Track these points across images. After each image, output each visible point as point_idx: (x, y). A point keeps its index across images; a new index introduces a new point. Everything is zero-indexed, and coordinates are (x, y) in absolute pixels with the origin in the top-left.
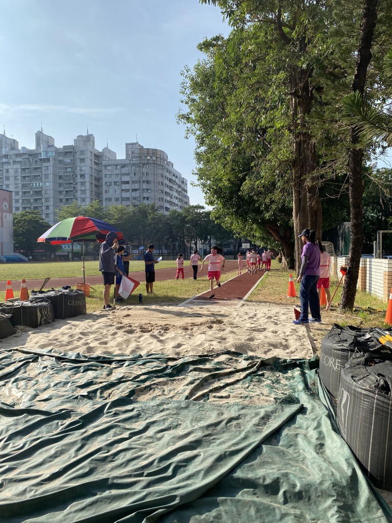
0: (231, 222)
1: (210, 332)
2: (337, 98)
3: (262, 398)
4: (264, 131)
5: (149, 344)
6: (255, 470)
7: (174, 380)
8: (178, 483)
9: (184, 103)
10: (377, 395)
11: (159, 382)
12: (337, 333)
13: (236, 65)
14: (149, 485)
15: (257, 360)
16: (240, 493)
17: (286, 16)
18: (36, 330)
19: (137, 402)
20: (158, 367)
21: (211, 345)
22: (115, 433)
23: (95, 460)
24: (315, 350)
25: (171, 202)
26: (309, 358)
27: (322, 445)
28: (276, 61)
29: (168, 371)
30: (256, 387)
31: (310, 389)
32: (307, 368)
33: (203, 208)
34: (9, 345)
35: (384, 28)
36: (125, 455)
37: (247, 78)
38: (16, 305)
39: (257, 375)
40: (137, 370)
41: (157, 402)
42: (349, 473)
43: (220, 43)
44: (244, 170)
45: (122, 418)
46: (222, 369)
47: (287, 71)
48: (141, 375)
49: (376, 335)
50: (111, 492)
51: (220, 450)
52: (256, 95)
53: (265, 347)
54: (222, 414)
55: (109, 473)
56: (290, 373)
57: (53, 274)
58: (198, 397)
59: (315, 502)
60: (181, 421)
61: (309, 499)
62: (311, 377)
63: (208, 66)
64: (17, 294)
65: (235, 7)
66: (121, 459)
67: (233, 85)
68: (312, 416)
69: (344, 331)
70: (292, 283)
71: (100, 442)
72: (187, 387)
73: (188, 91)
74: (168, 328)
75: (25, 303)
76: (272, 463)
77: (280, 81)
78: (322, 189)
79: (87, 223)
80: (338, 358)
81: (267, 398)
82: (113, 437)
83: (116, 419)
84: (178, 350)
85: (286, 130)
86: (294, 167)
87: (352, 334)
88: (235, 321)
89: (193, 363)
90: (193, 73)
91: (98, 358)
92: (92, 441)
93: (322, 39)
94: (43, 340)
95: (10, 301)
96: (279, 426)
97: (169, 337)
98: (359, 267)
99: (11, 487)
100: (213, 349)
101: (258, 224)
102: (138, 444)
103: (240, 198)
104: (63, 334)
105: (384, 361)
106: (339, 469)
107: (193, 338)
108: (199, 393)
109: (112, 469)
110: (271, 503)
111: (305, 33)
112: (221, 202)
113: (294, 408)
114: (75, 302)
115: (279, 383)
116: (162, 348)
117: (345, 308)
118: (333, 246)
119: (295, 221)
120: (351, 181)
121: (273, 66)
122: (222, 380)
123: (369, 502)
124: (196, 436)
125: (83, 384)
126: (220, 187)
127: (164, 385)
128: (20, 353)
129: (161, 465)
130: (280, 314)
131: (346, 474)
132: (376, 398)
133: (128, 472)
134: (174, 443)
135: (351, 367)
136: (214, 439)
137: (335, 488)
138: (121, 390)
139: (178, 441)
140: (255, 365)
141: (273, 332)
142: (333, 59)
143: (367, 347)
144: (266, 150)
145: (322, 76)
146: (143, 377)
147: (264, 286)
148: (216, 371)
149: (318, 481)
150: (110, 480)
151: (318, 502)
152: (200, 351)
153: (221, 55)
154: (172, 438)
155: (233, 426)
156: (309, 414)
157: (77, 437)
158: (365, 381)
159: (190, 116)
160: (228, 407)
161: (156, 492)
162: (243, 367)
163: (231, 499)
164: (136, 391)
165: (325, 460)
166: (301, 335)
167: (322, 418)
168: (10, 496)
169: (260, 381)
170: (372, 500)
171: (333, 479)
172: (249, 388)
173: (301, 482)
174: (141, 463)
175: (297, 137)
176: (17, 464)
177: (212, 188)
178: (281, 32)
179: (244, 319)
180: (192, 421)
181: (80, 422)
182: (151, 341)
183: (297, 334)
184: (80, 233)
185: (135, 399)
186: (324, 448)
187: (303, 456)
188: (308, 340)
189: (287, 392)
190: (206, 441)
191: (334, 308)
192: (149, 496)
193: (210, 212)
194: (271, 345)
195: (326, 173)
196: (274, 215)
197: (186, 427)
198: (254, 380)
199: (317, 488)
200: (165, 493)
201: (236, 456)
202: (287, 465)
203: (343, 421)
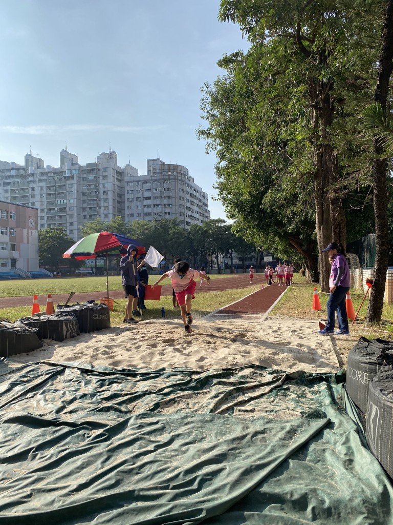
0: (254, 236)
1: (234, 346)
2: (359, 109)
3: (287, 412)
4: (285, 143)
5: (173, 357)
6: (282, 485)
7: (198, 393)
8: (204, 496)
9: (205, 119)
11: (183, 395)
12: (364, 346)
13: (256, 79)
14: (175, 498)
15: (282, 374)
16: (267, 508)
17: (305, 29)
18: (64, 344)
19: (161, 415)
20: (183, 380)
21: (234, 359)
22: (140, 445)
23: (121, 472)
24: (341, 363)
25: (192, 217)
26: (336, 372)
27: (351, 461)
28: (295, 74)
29: (193, 384)
30: (281, 402)
31: (338, 404)
32: (334, 382)
33: (224, 221)
34: (37, 359)
36: (151, 468)
37: (267, 92)
38: (43, 319)
39: (281, 390)
40: (160, 383)
41: (182, 415)
42: (380, 489)
43: (239, 59)
44: (266, 183)
45: (147, 431)
46: (247, 383)
47: (307, 83)
48: (165, 388)
50: (137, 504)
51: (246, 464)
52: (276, 108)
53: (290, 361)
54: (247, 428)
55: (135, 485)
56: (316, 388)
57: (77, 289)
58: (222, 411)
59: (345, 519)
60: (206, 434)
61: (339, 516)
62: (337, 391)
63: (228, 82)
64: (43, 309)
65: (254, 23)
66: (147, 471)
67: (253, 99)
68: (340, 431)
69: (372, 344)
70: (316, 296)
72: (211, 400)
73: (209, 107)
74: (190, 341)
75: (51, 317)
76: (299, 478)
77: (300, 94)
78: (345, 201)
79: (111, 238)
80: (366, 371)
81: (293, 412)
82: (138, 449)
83: (141, 432)
84: (201, 363)
85: (308, 142)
86: (316, 179)
87: (380, 347)
88: (259, 335)
89: (217, 376)
90: (213, 89)
91: (124, 370)
92: (118, 453)
93: (343, 51)
95: (38, 315)
96: (306, 440)
97: (193, 350)
98: (385, 279)
99: (39, 497)
100: (237, 362)
101: (280, 237)
102: (164, 457)
103: (262, 211)
104: (88, 347)
106: (369, 486)
107: (216, 352)
108: (224, 407)
109: (138, 481)
110: (301, 520)
111: (325, 46)
112: (242, 215)
113: (321, 422)
114: (99, 316)
116: (185, 361)
117: (371, 321)
118: (358, 258)
119: (318, 233)
120: (375, 192)
121: (293, 79)
122: (247, 394)
124: (221, 450)
125: (108, 396)
126: (241, 201)
127: (188, 398)
128: (47, 366)
129: (186, 478)
130: (305, 328)
131: (377, 490)
133: (154, 484)
134: (200, 456)
135: (379, 381)
136: (240, 453)
137: (365, 505)
138: (145, 402)
139: (203, 455)
140: (280, 379)
141: (298, 345)
142: (355, 70)
144: (287, 162)
145: (344, 88)
146: (167, 390)
147: (287, 299)
148: (240, 384)
149: (348, 498)
150: (136, 492)
151: (348, 520)
152: (223, 364)
153: (241, 70)
154: (198, 451)
156: (337, 428)
157: (103, 449)
159: (211, 131)
160: (253, 421)
161: (182, 505)
162: (268, 381)
163: (258, 514)
164: (160, 404)
165: (355, 476)
166: (327, 349)
167: (351, 434)
168: (39, 506)
169: (285, 395)
171: (363, 495)
172: (275, 402)
173: (330, 498)
174: (166, 476)
175: (318, 149)
176: (46, 475)
177: (233, 203)
178: (301, 46)
179: (267, 332)
180: (217, 435)
181: (105, 435)
182: (175, 354)
183: (322, 348)
184: (104, 248)
185: (159, 412)
186: (353, 464)
187: (332, 472)
188: (334, 354)
189: (313, 407)
190: (232, 455)
191: (361, 322)
192: (175, 509)
193: (231, 225)
194: (296, 359)
195: (350, 184)
196: (297, 227)
197: (211, 441)
198: (279, 394)
199: (347, 505)
200: (191, 506)
201: (262, 470)
202: (315, 480)
203: (372, 436)
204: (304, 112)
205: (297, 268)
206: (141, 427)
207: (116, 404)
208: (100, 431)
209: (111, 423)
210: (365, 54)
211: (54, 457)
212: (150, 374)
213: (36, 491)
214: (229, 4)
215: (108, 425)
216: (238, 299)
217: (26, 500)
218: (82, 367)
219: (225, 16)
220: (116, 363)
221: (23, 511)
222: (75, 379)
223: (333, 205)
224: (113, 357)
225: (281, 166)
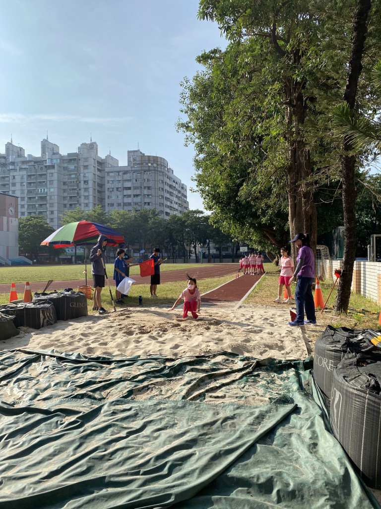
0: (229, 227)
1: (207, 334)
2: (330, 107)
3: (257, 398)
4: (261, 139)
5: (148, 345)
6: (250, 469)
7: (171, 380)
8: (173, 481)
9: (184, 113)
10: (368, 395)
11: (157, 382)
12: (330, 334)
13: (233, 76)
14: (145, 483)
15: (253, 361)
16: (234, 492)
17: (280, 29)
18: (38, 331)
19: (135, 402)
20: (157, 367)
21: (208, 346)
22: (112, 432)
23: (93, 458)
24: (310, 351)
25: (172, 207)
26: (304, 359)
27: (315, 445)
28: (270, 73)
29: (166, 371)
30: (251, 388)
31: (305, 390)
32: (302, 368)
33: (202, 212)
34: (12, 346)
35: (374, 41)
36: (123, 453)
37: (244, 88)
38: (19, 307)
39: (252, 376)
40: (135, 370)
41: (155, 401)
42: (342, 472)
43: (217, 55)
44: (241, 176)
45: (120, 417)
46: (219, 369)
47: (282, 82)
48: (139, 375)
49: (368, 336)
50: (107, 491)
51: (215, 449)
52: (252, 104)
53: (261, 348)
54: (218, 414)
55: (106, 472)
56: (284, 374)
57: (56, 277)
58: (194, 397)
59: (308, 501)
60: (178, 420)
61: (302, 499)
62: (305, 378)
63: (207, 77)
64: (21, 296)
65: (232, 22)
66: (118, 458)
67: (230, 95)
68: (306, 416)
69: (337, 332)
71: (98, 441)
72: (183, 387)
73: (188, 101)
74: (166, 329)
75: (28, 305)
76: (266, 462)
77: (275, 92)
78: (317, 195)
79: (90, 227)
80: (331, 358)
81: (262, 398)
82: (111, 436)
83: (115, 418)
84: (176, 351)
85: (282, 138)
86: (289, 173)
87: (345, 335)
89: (190, 363)
90: (192, 84)
91: (98, 358)
92: (90, 440)
93: (316, 51)
94: (45, 341)
95: (15, 303)
96: (274, 425)
97: (168, 338)
98: (352, 270)
100: (210, 349)
101: (255, 228)
102: (135, 443)
103: (238, 203)
104: (65, 335)
105: (376, 362)
106: (332, 468)
107: (190, 339)
108: (196, 393)
109: (110, 467)
110: (265, 502)
111: (299, 46)
112: (219, 207)
113: (289, 407)
114: (76, 304)
115: (274, 383)
116: (160, 348)
117: (339, 310)
118: (327, 248)
119: (291, 225)
120: (344, 187)
121: (269, 77)
122: (218, 380)
123: (361, 501)
124: (191, 435)
125: (82, 383)
126: (218, 193)
127: (161, 385)
128: (23, 354)
129: (157, 463)
130: (276, 316)
131: (339, 473)
132: (367, 397)
134: (171, 442)
135: (343, 368)
136: (210, 438)
137: (327, 487)
138: (119, 389)
139: (174, 440)
140: (251, 365)
141: (269, 333)
142: (326, 70)
143: (359, 347)
144: (262, 157)
145: (315, 87)
146: (141, 378)
147: (261, 288)
148: (212, 371)
149: (311, 481)
150: (107, 478)
151: (311, 502)
152: (197, 352)
153: (219, 66)
154: (169, 437)
156: (303, 413)
157: (75, 436)
158: (356, 381)
159: (189, 125)
160: (223, 407)
161: (151, 491)
162: (239, 368)
163: (225, 498)
164: (134, 391)
165: (318, 459)
166: (296, 337)
167: (316, 418)
168: (9, 493)
169: (255, 381)
170: (364, 499)
171: (325, 478)
172: (245, 389)
173: (294, 481)
174: (137, 462)
175: (292, 145)
176: (17, 462)
177: (211, 194)
178: (276, 45)
179: (241, 321)
180: (188, 421)
181: (78, 422)
182: (150, 342)
183: (292, 335)
184: (82, 237)
185: (132, 399)
186: (317, 447)
187: (297, 455)
188: (303, 341)
189: (282, 392)
190: (202, 440)
191: (329, 310)
192: (145, 494)
193: (209, 216)
194: (267, 346)
195: (320, 179)
196: (271, 219)
197: (183, 427)
198: (249, 380)
199: (310, 487)
200: (161, 491)
201: (231, 455)
202: (281, 464)
203: (336, 420)
204: (279, 109)
205: (269, 258)
206: (114, 413)
207: (91, 391)
208: (73, 418)
209: (85, 410)
210: (337, 56)
211: (26, 444)
212: (124, 361)
213: (6, 479)
214: (207, 2)
216: (214, 287)
218: (58, 355)
219: (204, 15)
223: (305, 198)
224: (88, 345)
225: (256, 160)
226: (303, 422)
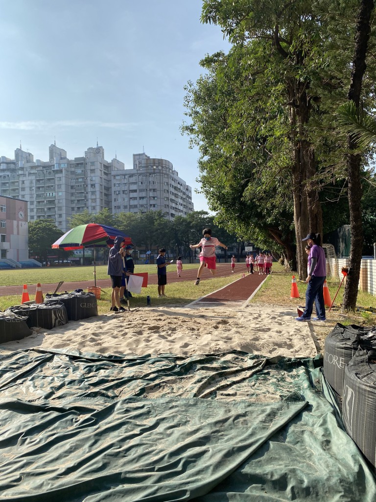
0: (234, 227)
1: (216, 332)
2: (334, 107)
3: (268, 396)
4: (265, 139)
5: (158, 344)
6: (263, 466)
7: (182, 378)
8: (188, 478)
9: (188, 116)
11: (168, 381)
12: (340, 332)
13: (237, 78)
14: (160, 480)
15: (262, 359)
16: (249, 488)
17: (283, 31)
18: (51, 332)
19: (147, 400)
20: (167, 366)
21: (217, 345)
22: (126, 429)
23: (108, 455)
24: (319, 349)
25: (177, 208)
26: (313, 357)
27: (328, 442)
28: (273, 74)
29: (177, 370)
30: (262, 386)
31: (315, 387)
32: (312, 366)
33: (206, 213)
34: (26, 346)
36: (137, 451)
37: (247, 90)
38: (32, 308)
39: (261, 374)
40: (146, 369)
41: (166, 399)
42: (356, 469)
43: (221, 59)
44: (246, 177)
45: (133, 415)
46: (229, 368)
47: (285, 82)
48: (150, 373)
50: (123, 487)
51: (228, 446)
52: (256, 105)
53: (270, 347)
54: (230, 411)
55: (122, 468)
56: (294, 372)
57: (66, 278)
58: (205, 395)
59: (323, 498)
60: (190, 418)
61: (317, 495)
62: (315, 375)
63: (210, 80)
64: (32, 297)
65: (234, 25)
66: (133, 454)
67: (234, 97)
68: (318, 413)
69: (347, 330)
70: (294, 284)
71: (112, 438)
72: (195, 385)
73: (192, 104)
74: (175, 328)
75: (40, 306)
76: (280, 459)
77: (278, 93)
78: (321, 194)
79: (98, 229)
80: (342, 356)
81: (273, 396)
82: (124, 433)
83: (127, 416)
84: (185, 350)
85: (286, 138)
86: (294, 173)
87: (355, 333)
88: (240, 322)
89: (200, 362)
90: (196, 87)
91: (110, 357)
92: (105, 437)
93: (318, 52)
95: (28, 304)
96: (286, 422)
97: (177, 337)
98: (360, 267)
99: (28, 480)
100: (219, 348)
101: (260, 228)
102: (149, 440)
103: (243, 204)
104: (76, 335)
106: (346, 465)
107: (200, 338)
108: (207, 391)
109: (125, 464)
110: (279, 499)
111: (301, 47)
112: (224, 207)
113: (300, 405)
114: (87, 304)
115: (285, 381)
116: (170, 347)
117: (347, 308)
118: (334, 248)
119: (296, 224)
120: (349, 185)
121: (271, 78)
122: (229, 378)
124: (204, 432)
125: (96, 381)
126: (223, 194)
127: (173, 383)
128: (37, 353)
129: (171, 460)
130: (284, 315)
131: (353, 470)
133: (140, 467)
134: (184, 439)
135: (355, 365)
136: (222, 435)
137: (342, 484)
138: (131, 387)
139: (187, 438)
140: (261, 364)
141: (277, 332)
142: (329, 70)
143: (370, 345)
144: (267, 158)
145: (320, 87)
146: (152, 376)
147: (267, 288)
148: (223, 369)
149: (325, 477)
150: (122, 474)
151: (325, 498)
152: (206, 350)
153: (222, 70)
154: (182, 434)
155: (241, 422)
156: (315, 411)
157: (91, 433)
158: (369, 378)
159: (194, 127)
160: (234, 405)
161: (167, 487)
162: (249, 366)
163: (240, 494)
164: (146, 389)
165: (332, 457)
166: (305, 335)
167: (328, 415)
168: (28, 489)
169: (265, 379)
171: (339, 475)
172: (255, 386)
173: (309, 478)
174: (151, 459)
175: (296, 145)
176: (34, 459)
177: (215, 195)
178: (279, 47)
179: (249, 319)
180: (200, 418)
181: (93, 419)
182: (160, 341)
183: (300, 333)
184: (91, 239)
185: (145, 397)
186: (330, 444)
187: (310, 452)
188: (312, 339)
189: (292, 390)
190: (215, 438)
191: (337, 309)
192: (160, 490)
193: (214, 217)
194: (276, 344)
195: (326, 178)
196: (276, 219)
197: (195, 424)
198: (259, 378)
199: (324, 484)
200: (175, 488)
201: (244, 452)
202: (295, 461)
203: (348, 418)
204: (282, 109)
205: (276, 258)
206: (127, 411)
207: (104, 389)
208: (88, 416)
209: (98, 408)
210: (340, 55)
211: (43, 441)
212: (135, 360)
213: (25, 475)
214: (211, 7)
215: (95, 410)
216: (220, 287)
217: (15, 484)
218: (70, 354)
219: (207, 18)
220: (103, 350)
221: (13, 495)
222: (63, 366)
223: (310, 197)
224: (100, 344)
225: (261, 161)
226: (315, 420)
